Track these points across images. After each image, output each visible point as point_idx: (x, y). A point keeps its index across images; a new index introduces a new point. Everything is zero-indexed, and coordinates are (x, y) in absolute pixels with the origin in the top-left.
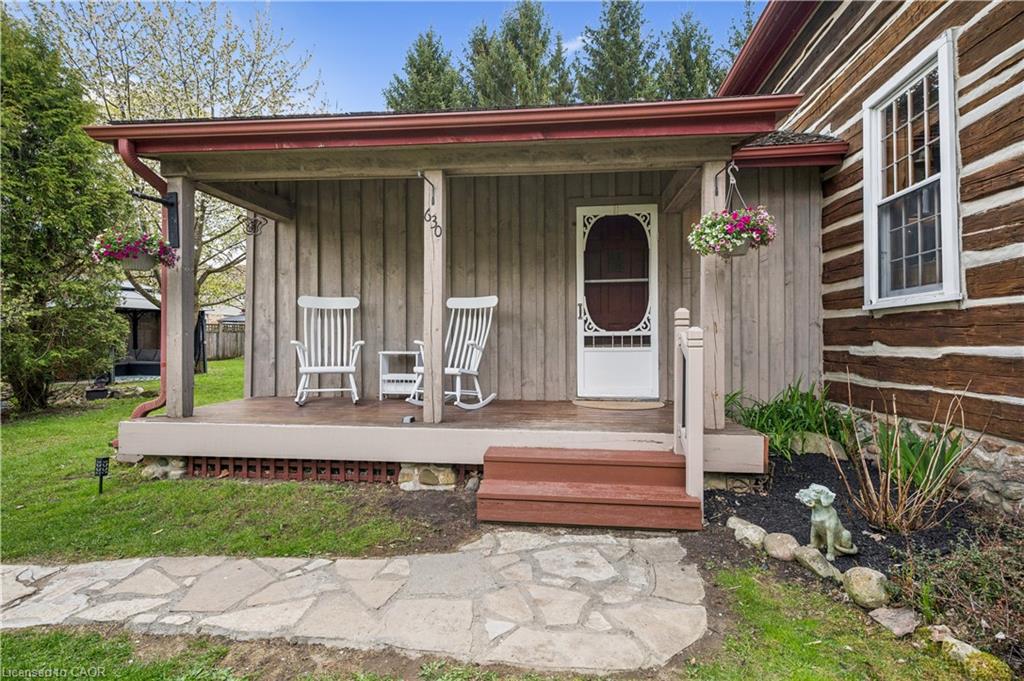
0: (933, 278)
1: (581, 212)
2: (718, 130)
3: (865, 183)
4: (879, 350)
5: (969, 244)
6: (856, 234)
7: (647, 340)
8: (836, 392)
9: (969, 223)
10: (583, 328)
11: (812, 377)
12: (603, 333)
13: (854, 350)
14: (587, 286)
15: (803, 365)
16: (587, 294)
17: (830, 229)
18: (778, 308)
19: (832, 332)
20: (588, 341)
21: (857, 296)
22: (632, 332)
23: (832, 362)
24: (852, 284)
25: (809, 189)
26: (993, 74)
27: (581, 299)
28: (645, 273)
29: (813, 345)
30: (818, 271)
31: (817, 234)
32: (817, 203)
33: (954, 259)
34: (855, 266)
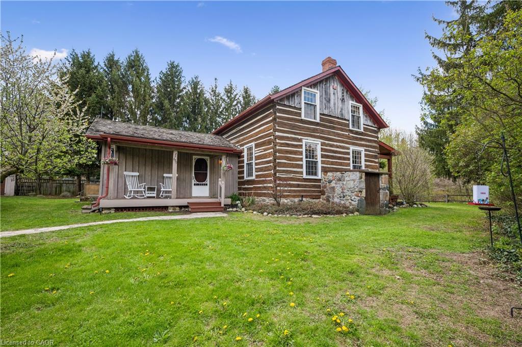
0: (252, 176)
1: (194, 157)
2: (225, 152)
3: (244, 159)
4: (246, 186)
5: (256, 171)
6: (243, 167)
7: (207, 184)
8: (240, 194)
9: (256, 169)
10: (194, 181)
11: (236, 192)
12: (198, 183)
13: (243, 186)
14: (195, 173)
15: (235, 190)
16: (195, 174)
17: (240, 165)
18: (231, 178)
19: (240, 183)
20: (195, 184)
21: (243, 177)
22: (204, 183)
23: (240, 189)
24: (242, 175)
25: (236, 157)
26: (258, 150)
27: (193, 175)
28: (207, 171)
29: (236, 185)
30: (237, 172)
31: (237, 165)
32: (237, 160)
33: (254, 173)
34: (242, 172)
